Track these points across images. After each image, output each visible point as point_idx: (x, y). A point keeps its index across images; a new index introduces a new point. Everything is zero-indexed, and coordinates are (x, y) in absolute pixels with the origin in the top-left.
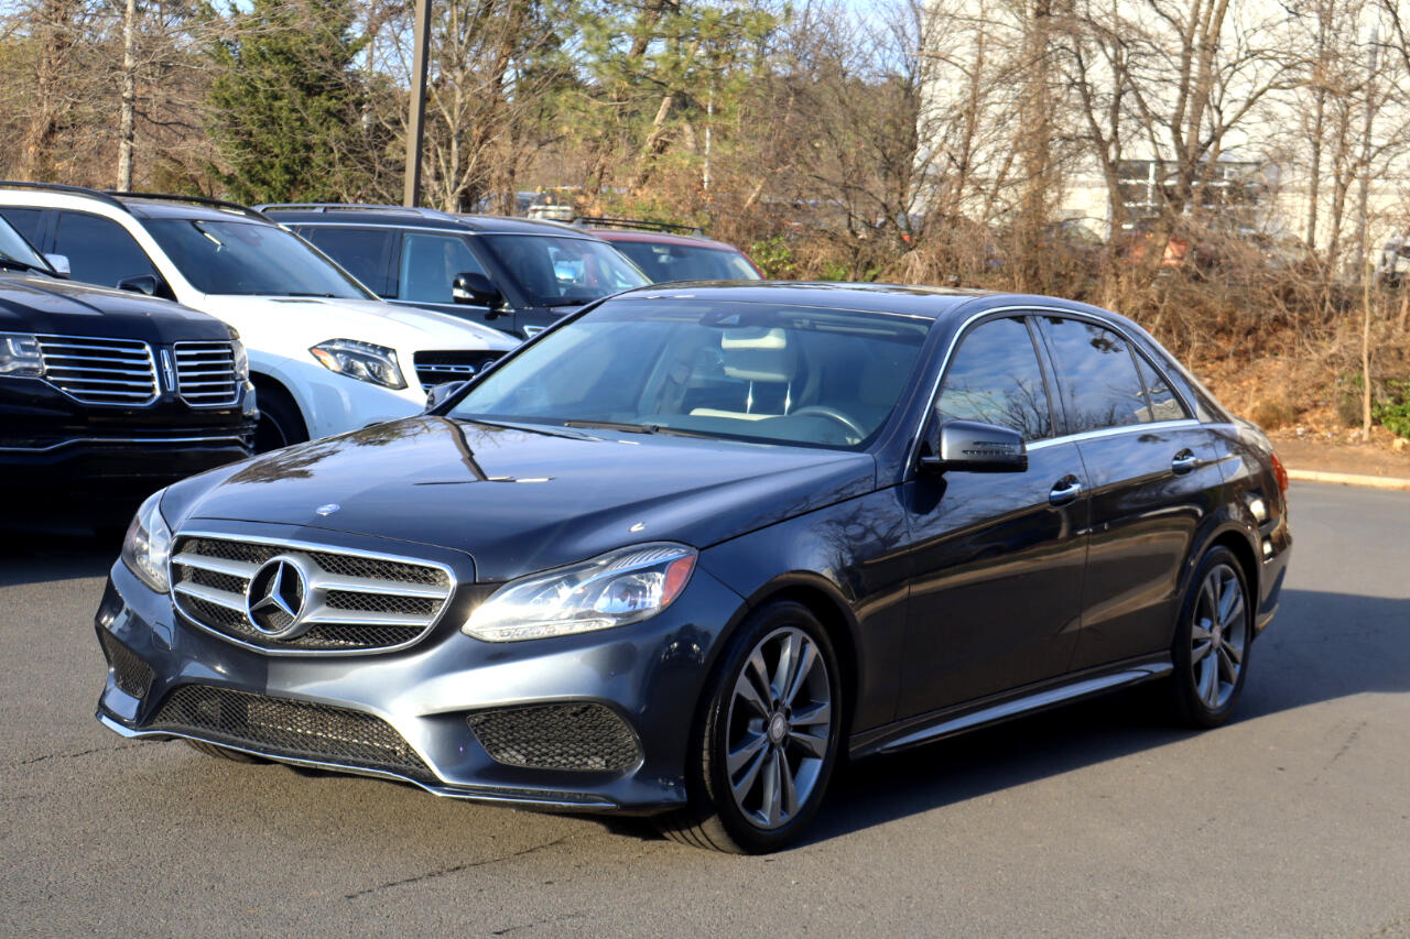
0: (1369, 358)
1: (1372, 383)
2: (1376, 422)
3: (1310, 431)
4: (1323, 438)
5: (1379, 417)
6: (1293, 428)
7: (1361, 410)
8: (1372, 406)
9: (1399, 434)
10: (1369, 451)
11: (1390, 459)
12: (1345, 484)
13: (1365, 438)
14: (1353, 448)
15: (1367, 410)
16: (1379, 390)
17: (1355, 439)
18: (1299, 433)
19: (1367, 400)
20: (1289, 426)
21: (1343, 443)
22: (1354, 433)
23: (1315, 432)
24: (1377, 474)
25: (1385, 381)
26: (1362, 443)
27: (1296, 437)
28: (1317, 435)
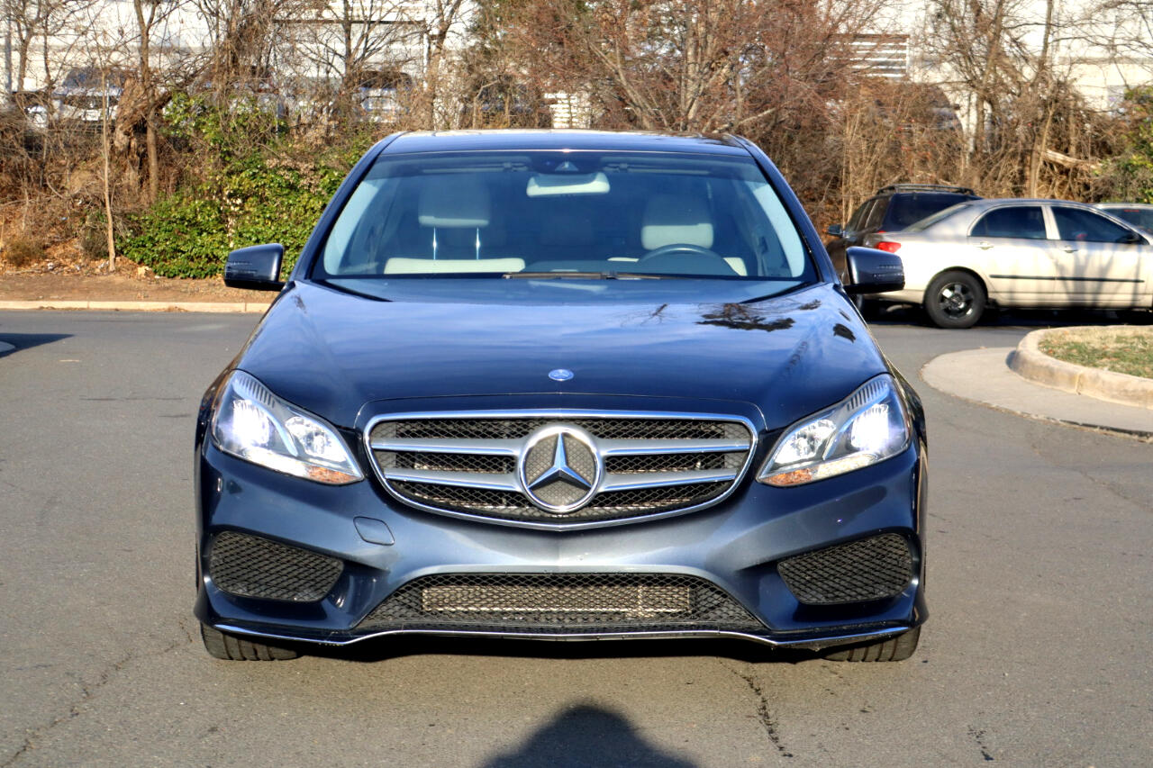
0: (110, 196)
1: (113, 219)
2: (119, 253)
3: (59, 265)
4: (73, 271)
5: (122, 248)
6: (43, 264)
7: (106, 244)
8: (114, 240)
9: (141, 262)
10: (118, 279)
11: (137, 285)
12: (117, 310)
13: (112, 268)
14: (102, 278)
15: (111, 242)
16: (120, 225)
17: (102, 269)
18: (50, 268)
19: (110, 233)
20: (39, 262)
21: (92, 274)
22: (101, 263)
23: (64, 266)
24: (139, 299)
25: (124, 215)
26: (109, 273)
27: (47, 272)
28: (65, 268)
